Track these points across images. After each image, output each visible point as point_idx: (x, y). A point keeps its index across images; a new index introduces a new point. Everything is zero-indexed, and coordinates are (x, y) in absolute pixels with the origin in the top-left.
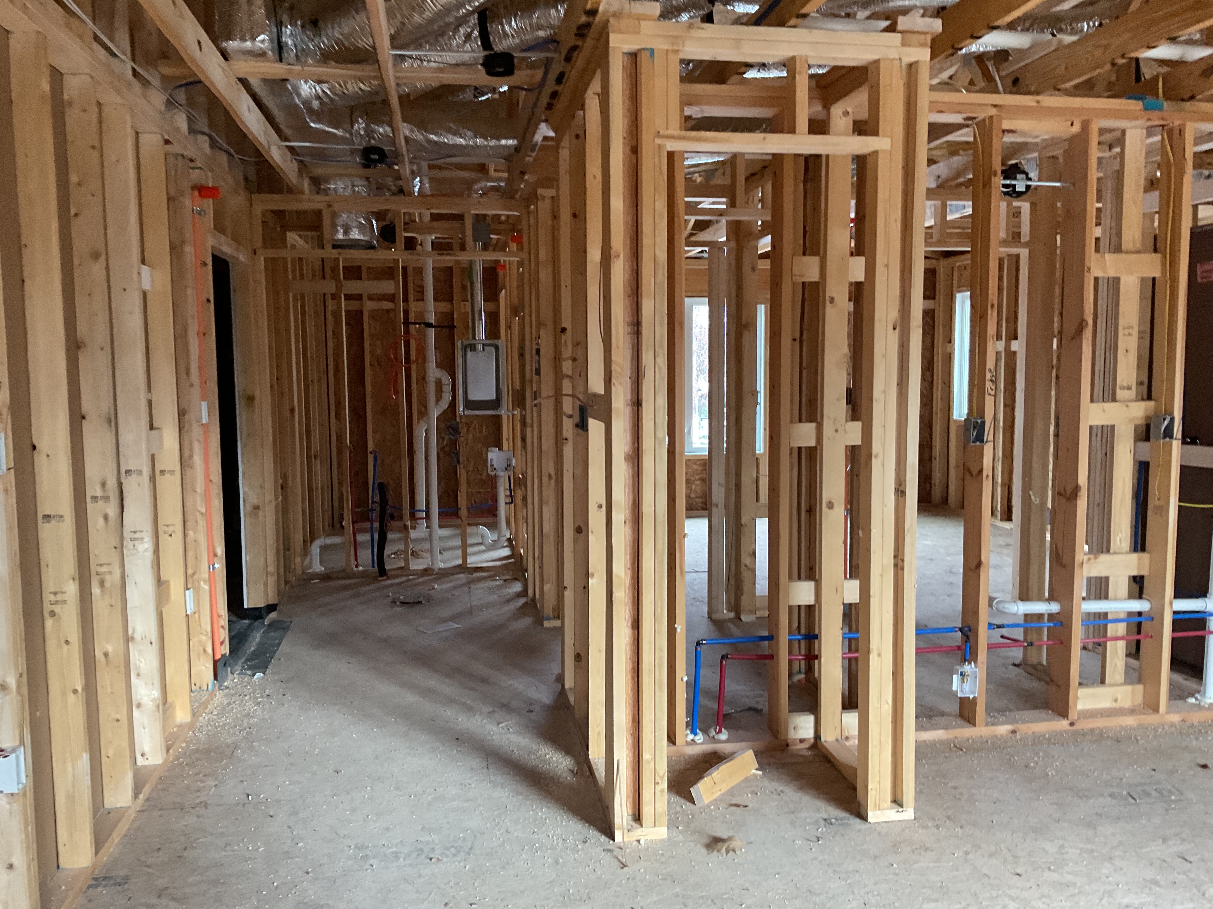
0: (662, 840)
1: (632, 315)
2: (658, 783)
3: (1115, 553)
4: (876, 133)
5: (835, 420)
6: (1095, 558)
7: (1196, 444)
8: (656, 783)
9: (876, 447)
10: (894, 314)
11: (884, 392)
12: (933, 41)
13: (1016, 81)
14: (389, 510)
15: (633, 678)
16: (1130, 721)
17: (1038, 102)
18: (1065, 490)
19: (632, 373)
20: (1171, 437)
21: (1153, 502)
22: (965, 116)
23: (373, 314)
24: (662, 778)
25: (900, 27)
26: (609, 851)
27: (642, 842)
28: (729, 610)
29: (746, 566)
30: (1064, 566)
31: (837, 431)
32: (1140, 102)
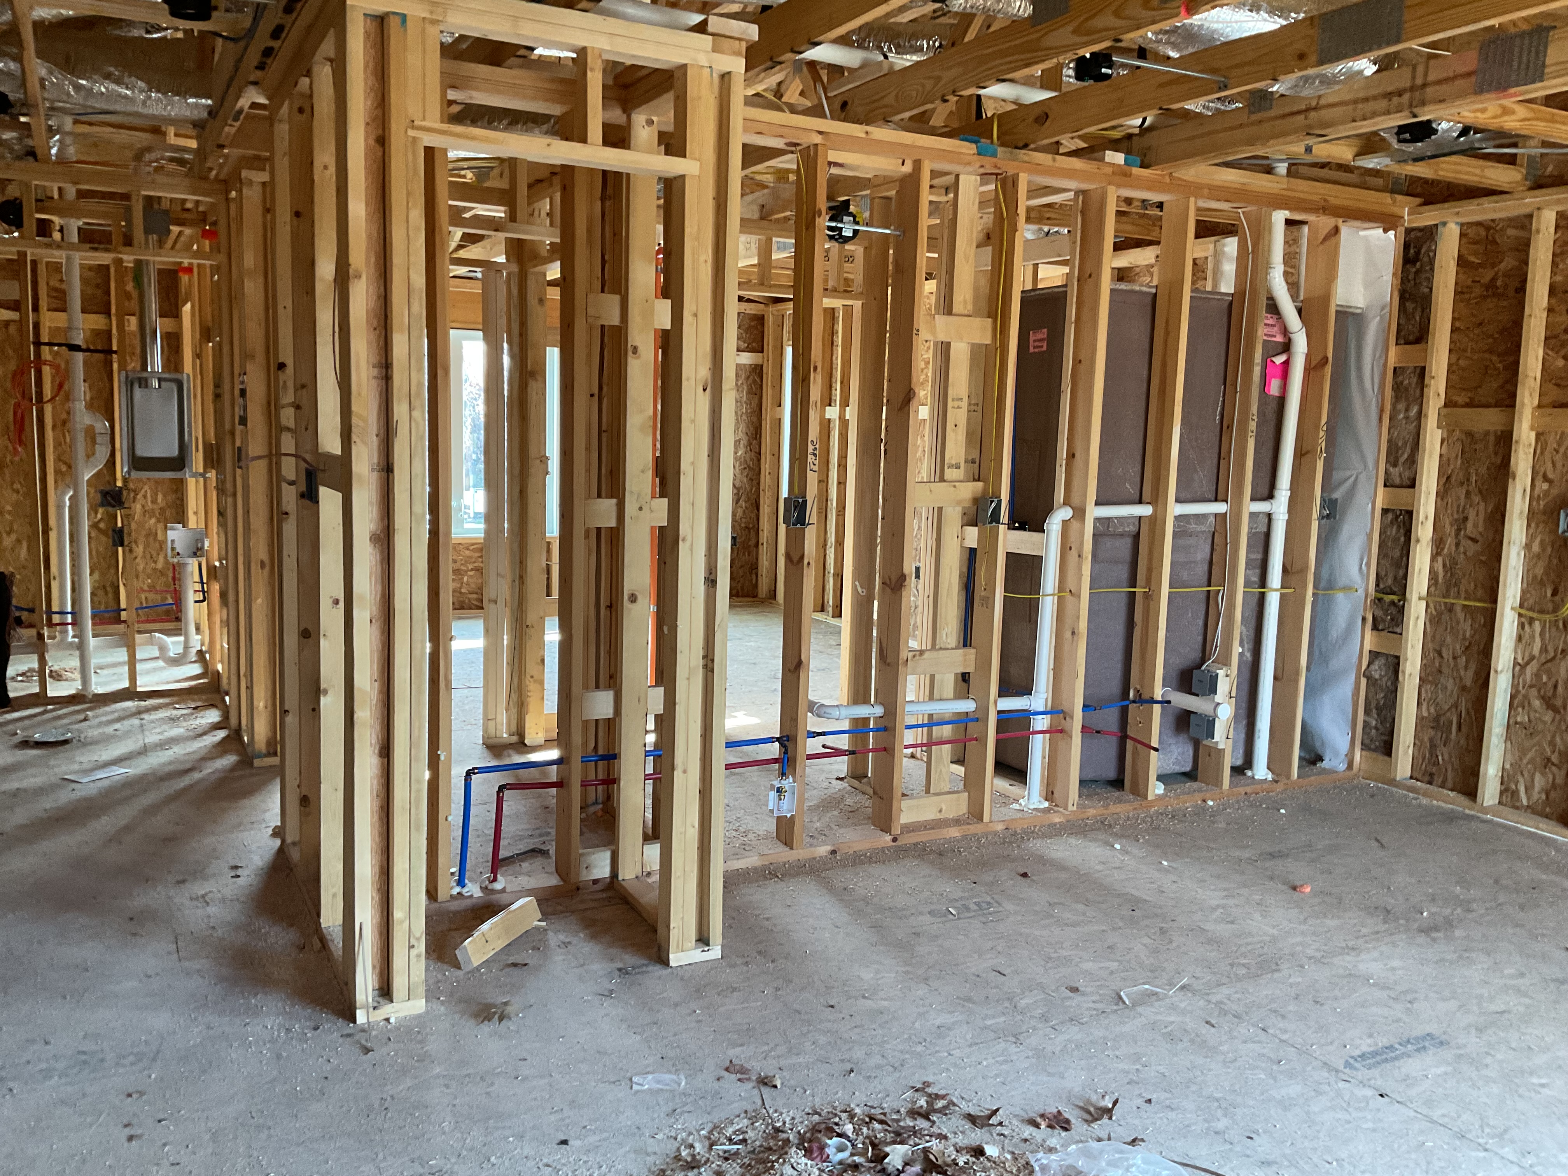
0: (419, 1016)
1: (379, 354)
2: (413, 946)
3: (941, 649)
4: (682, 154)
5: (639, 495)
6: (922, 655)
7: (1025, 530)
8: (411, 947)
9: (683, 528)
10: (704, 372)
11: (693, 463)
12: (748, 49)
13: (844, 105)
15: (380, 819)
16: (954, 832)
17: (867, 133)
18: (892, 578)
19: (379, 430)
20: (998, 522)
21: (979, 593)
22: (788, 141)
24: (418, 939)
25: (710, 29)
26: (349, 1035)
27: (392, 1020)
28: (510, 733)
29: (532, 677)
30: (889, 665)
31: (641, 509)
32: (974, 146)
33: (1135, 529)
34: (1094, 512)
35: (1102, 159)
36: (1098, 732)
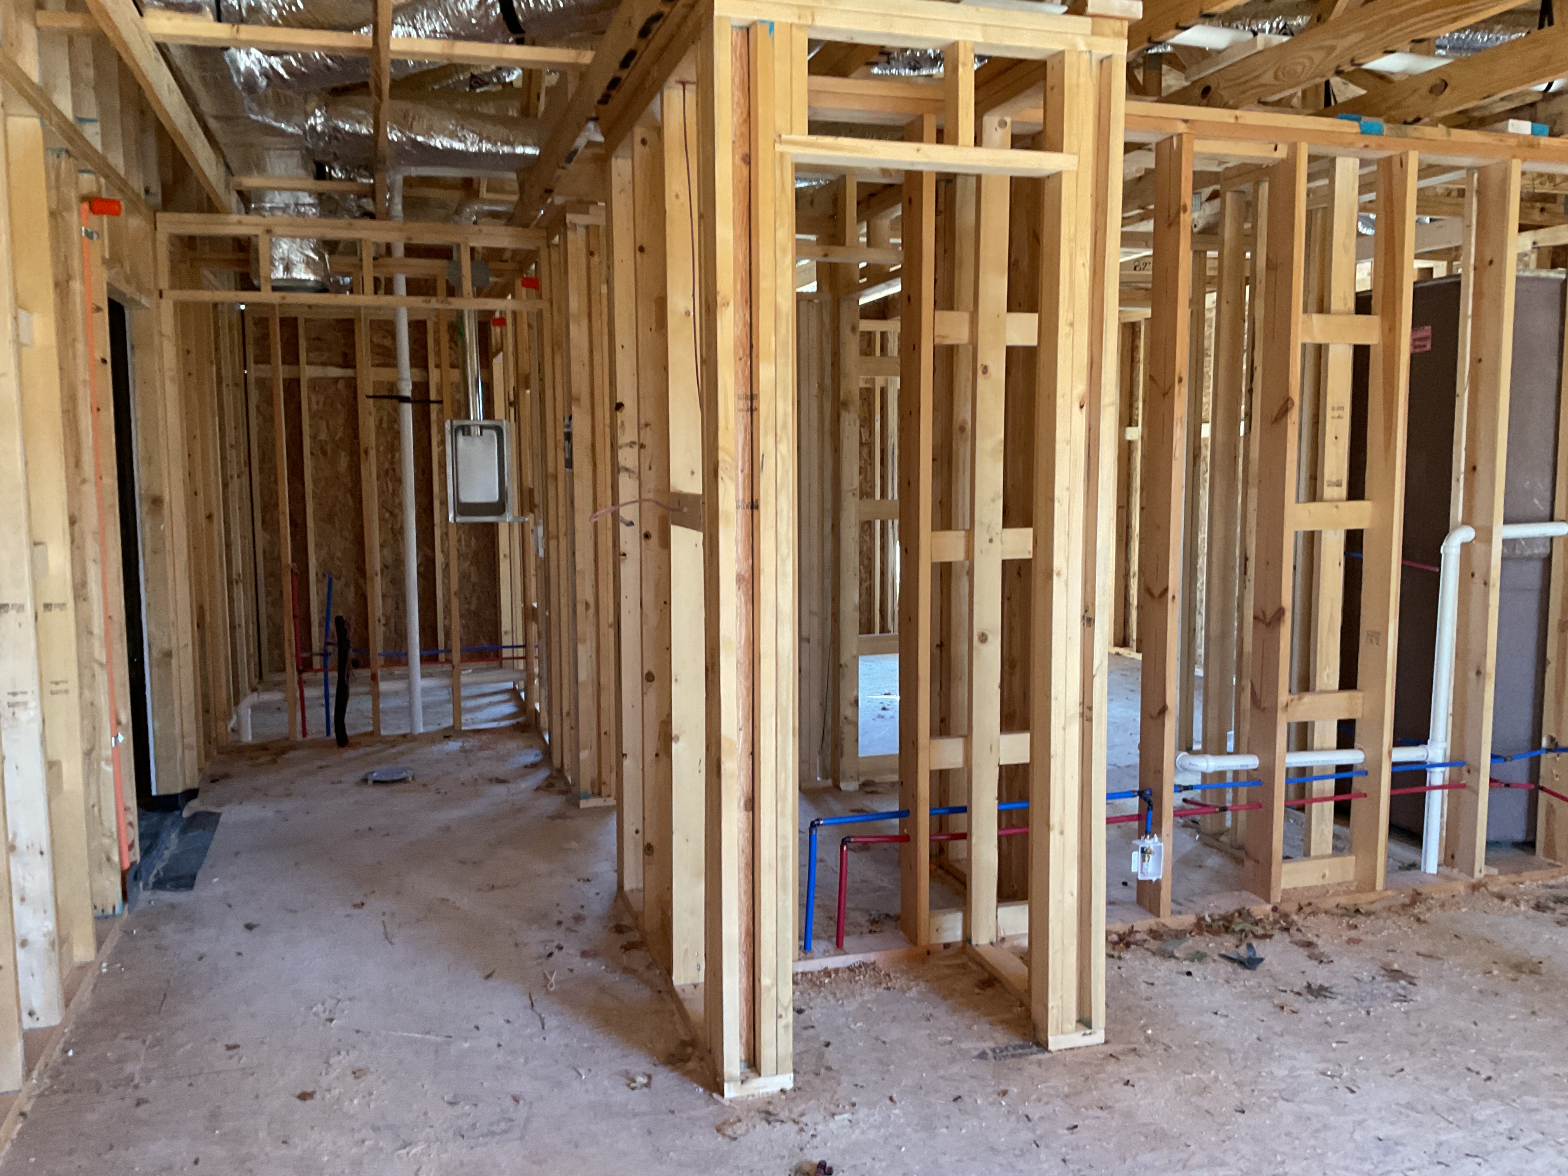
0: (788, 1092)
1: (745, 385)
2: (781, 1016)
3: (1322, 692)
4: (1057, 147)
5: (990, 526)
6: (1300, 699)
8: (779, 1017)
9: (1058, 561)
10: (1081, 387)
12: (1131, 29)
13: (1206, 91)
14: (352, 655)
15: (746, 876)
16: (1342, 902)
17: (1236, 118)
18: (1264, 613)
19: (744, 465)
21: (1367, 628)
23: (316, 384)
24: (786, 1009)
25: (1089, 9)
27: (761, 1096)
28: (825, 777)
29: (846, 718)
30: (1263, 710)
31: (991, 541)
32: (1356, 124)
33: (1548, 551)
34: (1502, 532)
35: (1504, 131)
36: (1507, 785)
